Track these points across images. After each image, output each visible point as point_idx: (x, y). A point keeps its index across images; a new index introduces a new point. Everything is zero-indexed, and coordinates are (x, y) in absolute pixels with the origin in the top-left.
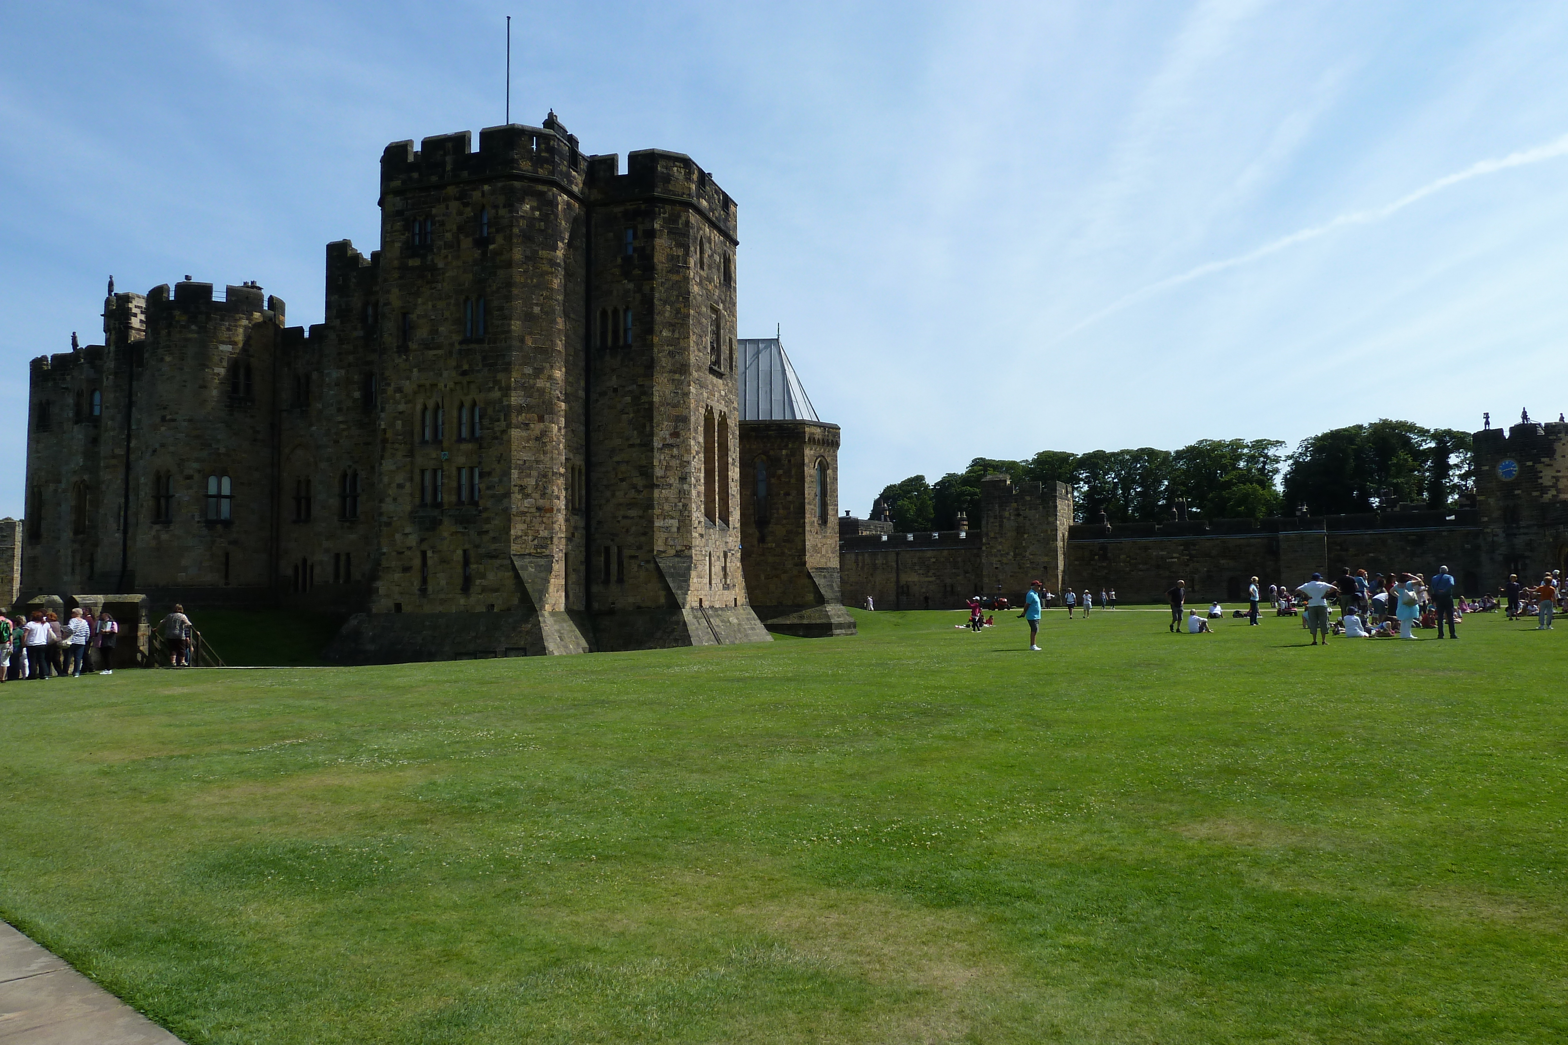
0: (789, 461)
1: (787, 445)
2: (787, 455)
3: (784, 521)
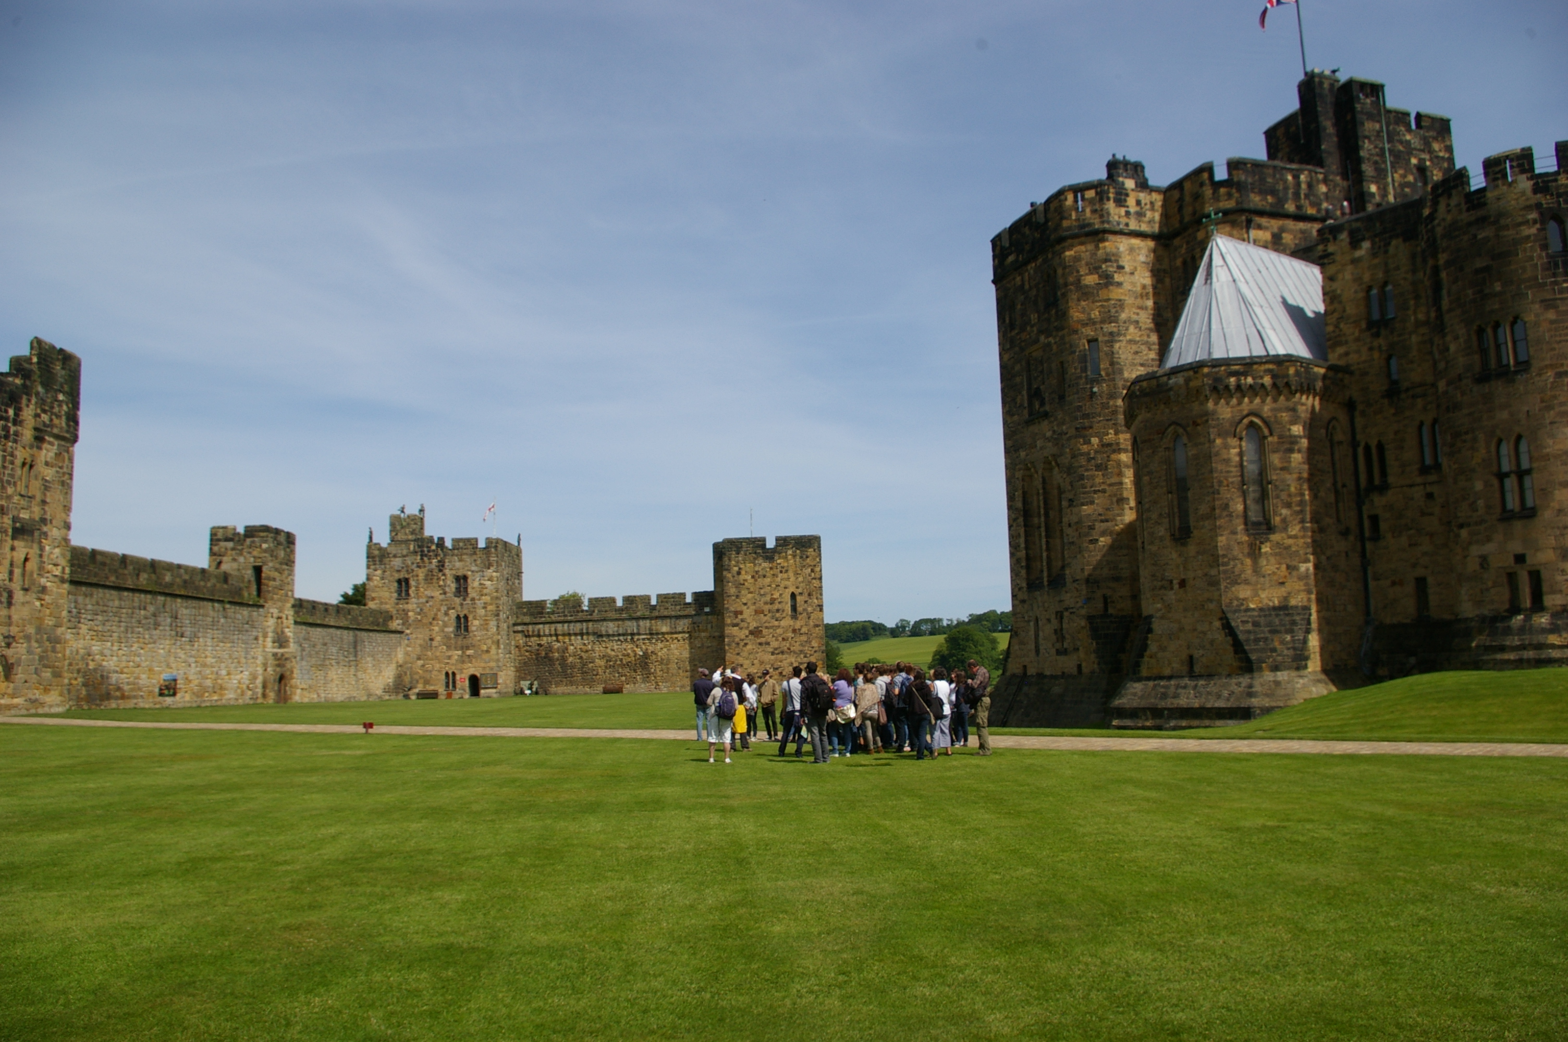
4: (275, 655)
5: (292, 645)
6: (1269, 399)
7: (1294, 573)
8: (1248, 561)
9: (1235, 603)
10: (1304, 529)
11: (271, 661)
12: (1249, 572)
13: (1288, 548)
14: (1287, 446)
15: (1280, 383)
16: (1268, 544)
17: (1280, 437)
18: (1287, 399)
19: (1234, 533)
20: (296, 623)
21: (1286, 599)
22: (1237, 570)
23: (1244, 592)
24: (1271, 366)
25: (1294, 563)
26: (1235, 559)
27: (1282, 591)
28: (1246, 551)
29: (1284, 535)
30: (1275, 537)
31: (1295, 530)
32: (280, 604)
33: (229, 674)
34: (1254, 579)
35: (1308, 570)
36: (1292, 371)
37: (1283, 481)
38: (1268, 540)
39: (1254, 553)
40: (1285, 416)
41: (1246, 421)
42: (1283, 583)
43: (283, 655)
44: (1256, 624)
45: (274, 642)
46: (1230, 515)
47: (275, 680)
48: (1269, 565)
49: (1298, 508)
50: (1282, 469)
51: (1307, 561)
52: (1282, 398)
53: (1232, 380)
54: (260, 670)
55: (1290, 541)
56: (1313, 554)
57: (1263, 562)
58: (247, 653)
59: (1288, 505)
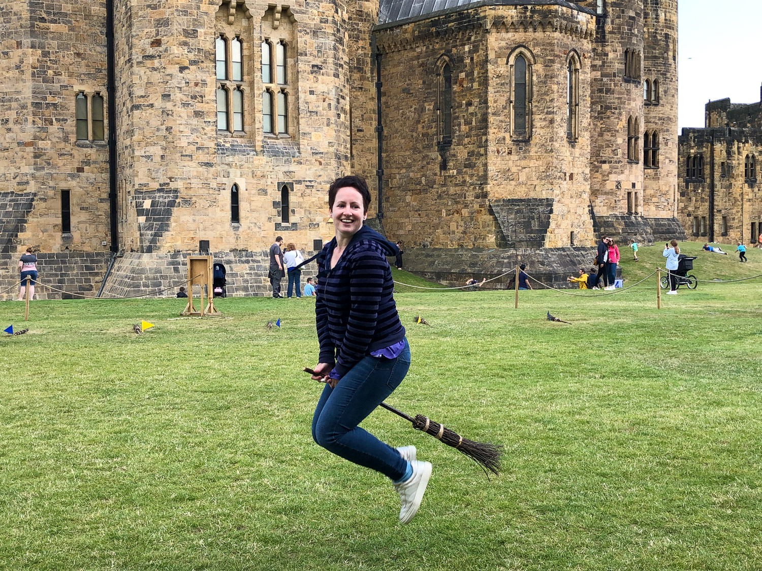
0: (472, 59)
1: (469, 39)
2: (469, 51)
3: (466, 140)
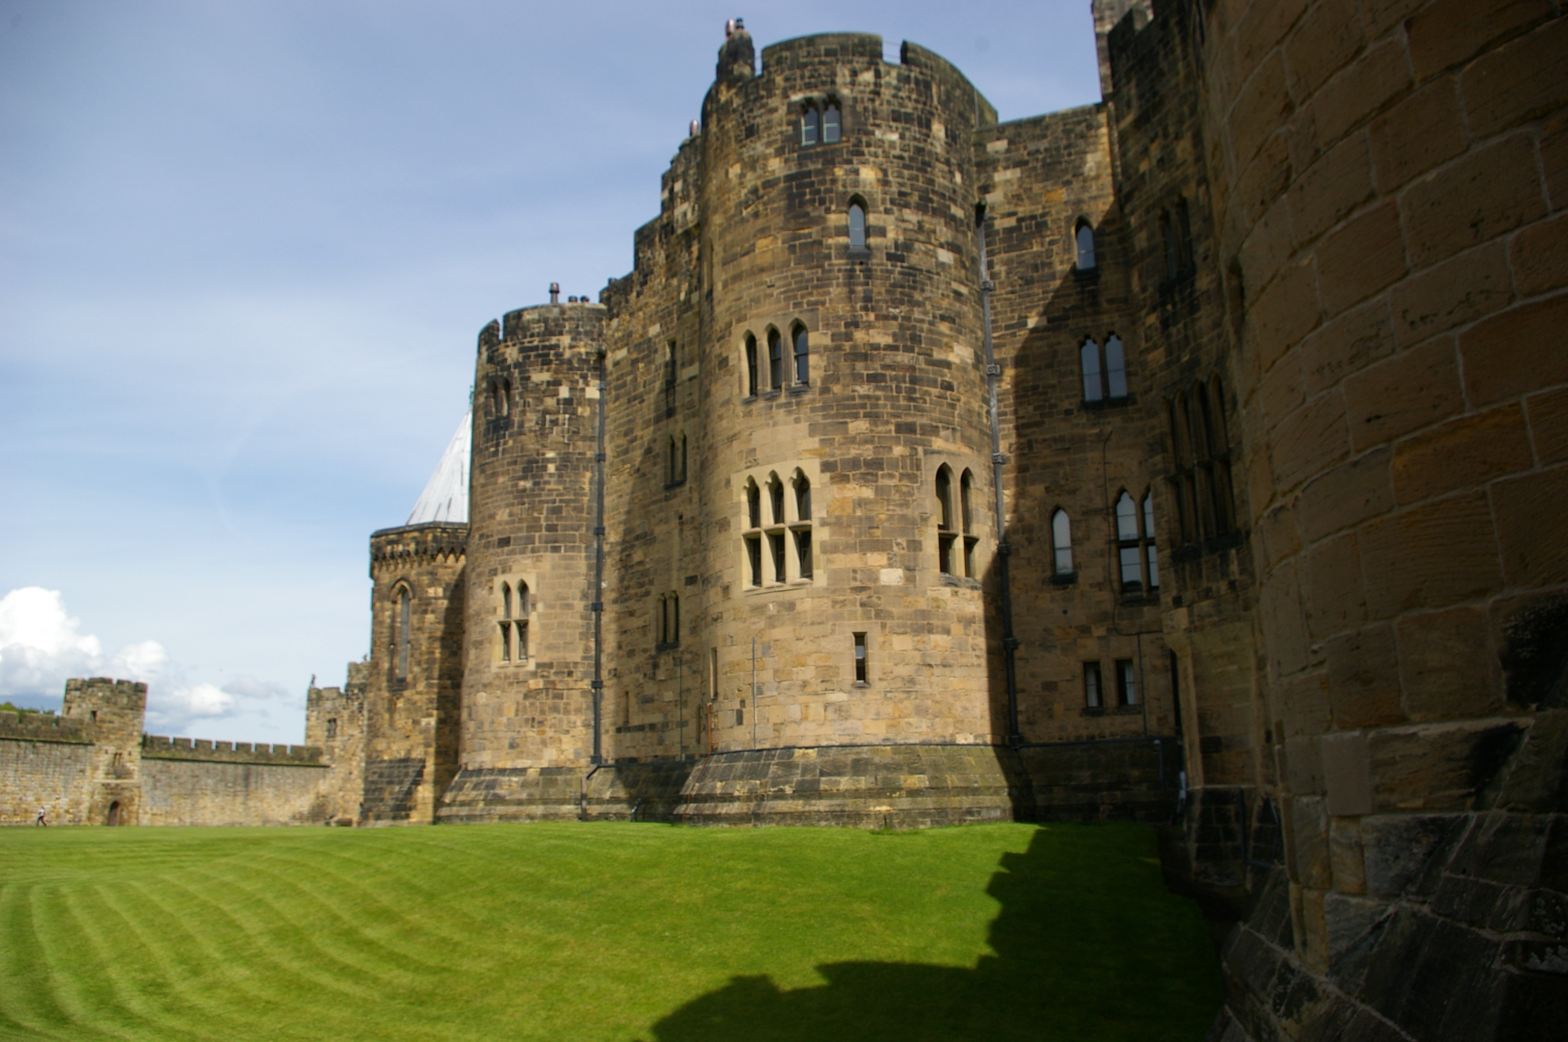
4: (106, 786)
5: (136, 777)
6: (416, 564)
7: (418, 727)
8: (387, 716)
9: (374, 755)
10: (430, 686)
11: (100, 789)
12: (386, 726)
13: (415, 703)
14: (423, 607)
15: (421, 550)
16: (402, 700)
17: (420, 599)
18: (429, 564)
19: (380, 689)
20: (143, 758)
21: (409, 751)
22: (378, 724)
23: (381, 745)
24: (416, 534)
25: (418, 718)
26: (377, 714)
27: (406, 744)
28: (386, 706)
29: (413, 691)
30: (407, 693)
31: (421, 686)
32: (119, 742)
33: (38, 800)
34: (389, 732)
35: (428, 724)
36: (430, 537)
37: (417, 640)
38: (402, 696)
39: (392, 709)
40: (425, 579)
41: (398, 586)
42: (408, 737)
43: (117, 785)
44: (381, 775)
45: (107, 774)
46: (378, 674)
47: (104, 807)
48: (401, 721)
49: (425, 666)
50: (420, 629)
51: (430, 715)
52: (425, 563)
53: (389, 548)
54: (86, 798)
55: (417, 697)
56: (438, 709)
57: (397, 716)
58: (66, 781)
59: (419, 663)
